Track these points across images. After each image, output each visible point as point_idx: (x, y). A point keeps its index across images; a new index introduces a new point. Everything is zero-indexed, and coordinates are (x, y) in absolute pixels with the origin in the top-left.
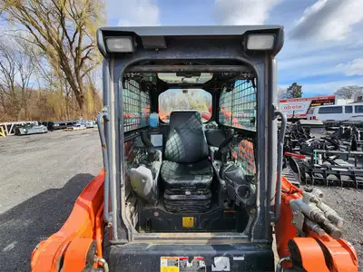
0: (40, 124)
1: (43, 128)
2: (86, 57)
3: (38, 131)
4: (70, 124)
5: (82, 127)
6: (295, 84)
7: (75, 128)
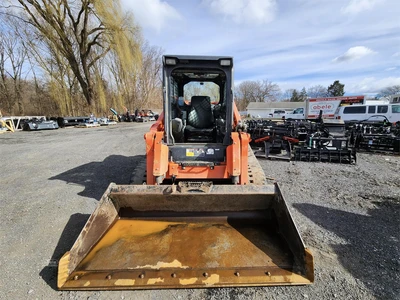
0: (47, 119)
1: (53, 124)
2: (94, 43)
3: (48, 126)
4: (80, 121)
5: (95, 124)
6: (337, 82)
7: (88, 125)
